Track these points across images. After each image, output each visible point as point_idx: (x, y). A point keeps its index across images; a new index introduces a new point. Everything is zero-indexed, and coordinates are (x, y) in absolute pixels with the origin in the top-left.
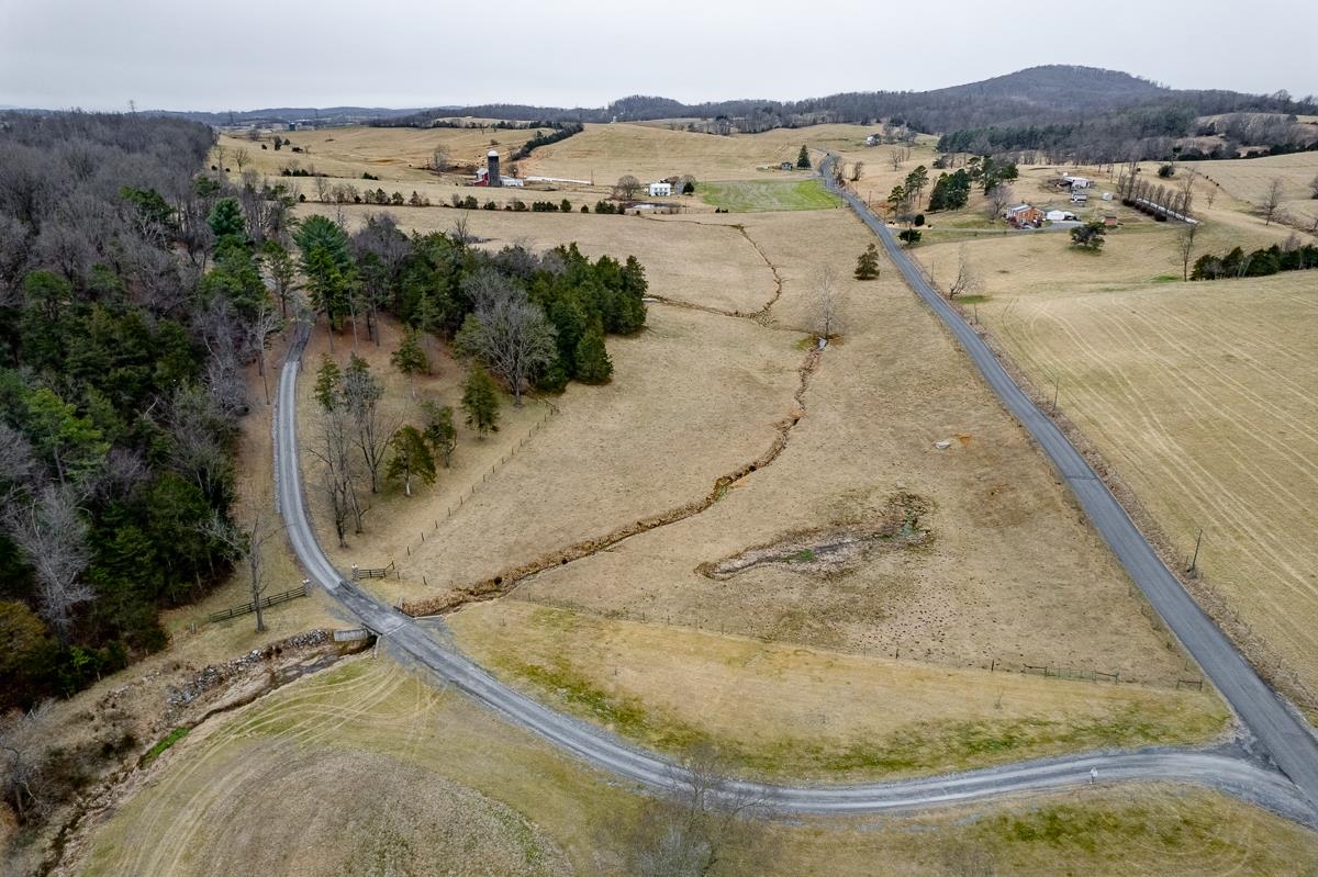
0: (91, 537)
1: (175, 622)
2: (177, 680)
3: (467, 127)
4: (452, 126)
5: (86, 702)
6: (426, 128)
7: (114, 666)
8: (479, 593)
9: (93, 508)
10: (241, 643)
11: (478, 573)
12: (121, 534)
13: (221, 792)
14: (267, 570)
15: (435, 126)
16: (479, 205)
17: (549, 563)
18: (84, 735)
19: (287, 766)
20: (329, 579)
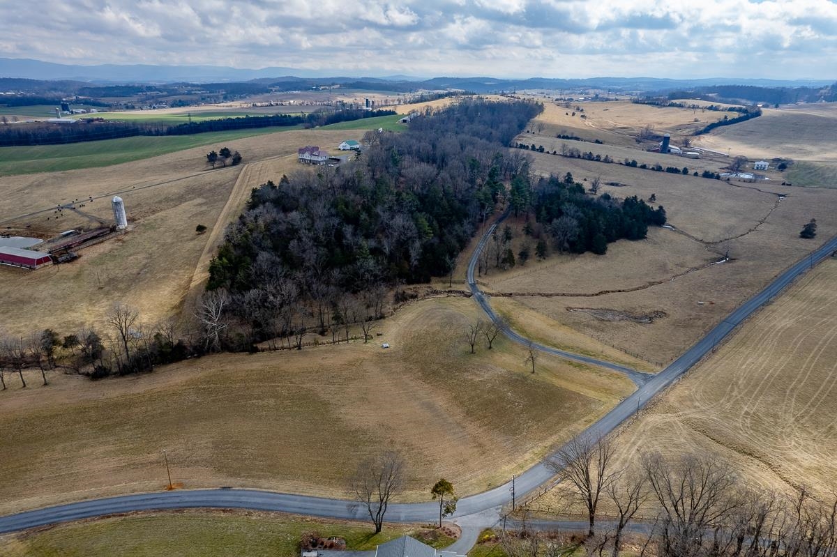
0: (422, 253)
1: (433, 279)
2: (429, 290)
3: (689, 107)
4: (680, 106)
5: (412, 286)
6: (664, 106)
7: (419, 282)
8: (505, 295)
9: (424, 247)
10: (445, 288)
11: (508, 291)
12: (428, 255)
13: (427, 308)
14: (457, 276)
15: (670, 106)
16: (638, 165)
17: (529, 294)
18: (409, 292)
19: (441, 308)
20: (471, 281)
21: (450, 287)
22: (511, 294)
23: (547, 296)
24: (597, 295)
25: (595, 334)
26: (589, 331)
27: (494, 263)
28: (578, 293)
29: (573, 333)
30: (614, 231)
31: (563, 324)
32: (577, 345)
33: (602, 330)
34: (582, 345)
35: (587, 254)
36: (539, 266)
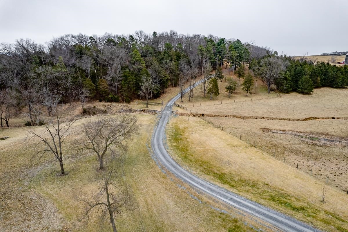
2: (125, 108)
7: (117, 101)
8: (196, 115)
10: (141, 108)
11: (201, 113)
20: (170, 104)
21: (147, 107)
22: (203, 115)
23: (244, 118)
24: (303, 120)
25: (304, 163)
26: (292, 157)
27: (202, 95)
28: (281, 117)
29: (264, 159)
30: (319, 78)
31: (252, 146)
32: (267, 181)
33: (316, 159)
34: (277, 182)
35: (293, 94)
36: (243, 99)
